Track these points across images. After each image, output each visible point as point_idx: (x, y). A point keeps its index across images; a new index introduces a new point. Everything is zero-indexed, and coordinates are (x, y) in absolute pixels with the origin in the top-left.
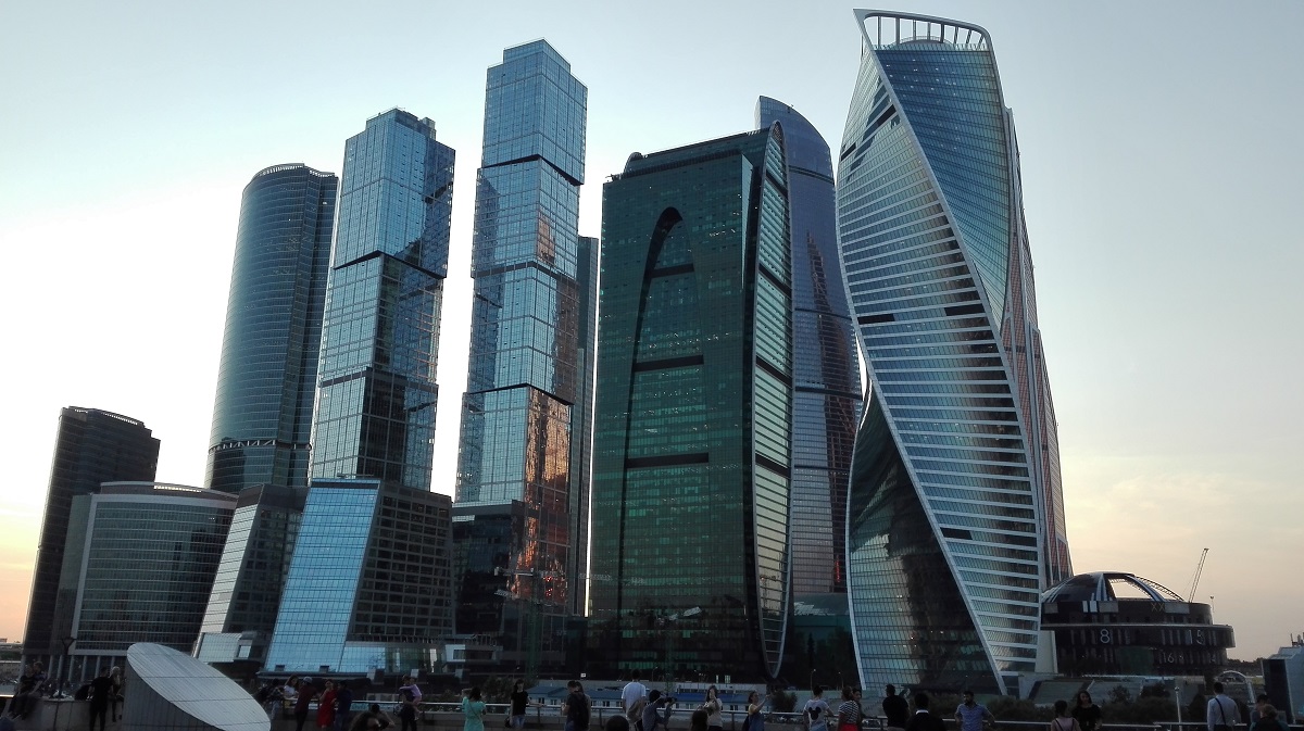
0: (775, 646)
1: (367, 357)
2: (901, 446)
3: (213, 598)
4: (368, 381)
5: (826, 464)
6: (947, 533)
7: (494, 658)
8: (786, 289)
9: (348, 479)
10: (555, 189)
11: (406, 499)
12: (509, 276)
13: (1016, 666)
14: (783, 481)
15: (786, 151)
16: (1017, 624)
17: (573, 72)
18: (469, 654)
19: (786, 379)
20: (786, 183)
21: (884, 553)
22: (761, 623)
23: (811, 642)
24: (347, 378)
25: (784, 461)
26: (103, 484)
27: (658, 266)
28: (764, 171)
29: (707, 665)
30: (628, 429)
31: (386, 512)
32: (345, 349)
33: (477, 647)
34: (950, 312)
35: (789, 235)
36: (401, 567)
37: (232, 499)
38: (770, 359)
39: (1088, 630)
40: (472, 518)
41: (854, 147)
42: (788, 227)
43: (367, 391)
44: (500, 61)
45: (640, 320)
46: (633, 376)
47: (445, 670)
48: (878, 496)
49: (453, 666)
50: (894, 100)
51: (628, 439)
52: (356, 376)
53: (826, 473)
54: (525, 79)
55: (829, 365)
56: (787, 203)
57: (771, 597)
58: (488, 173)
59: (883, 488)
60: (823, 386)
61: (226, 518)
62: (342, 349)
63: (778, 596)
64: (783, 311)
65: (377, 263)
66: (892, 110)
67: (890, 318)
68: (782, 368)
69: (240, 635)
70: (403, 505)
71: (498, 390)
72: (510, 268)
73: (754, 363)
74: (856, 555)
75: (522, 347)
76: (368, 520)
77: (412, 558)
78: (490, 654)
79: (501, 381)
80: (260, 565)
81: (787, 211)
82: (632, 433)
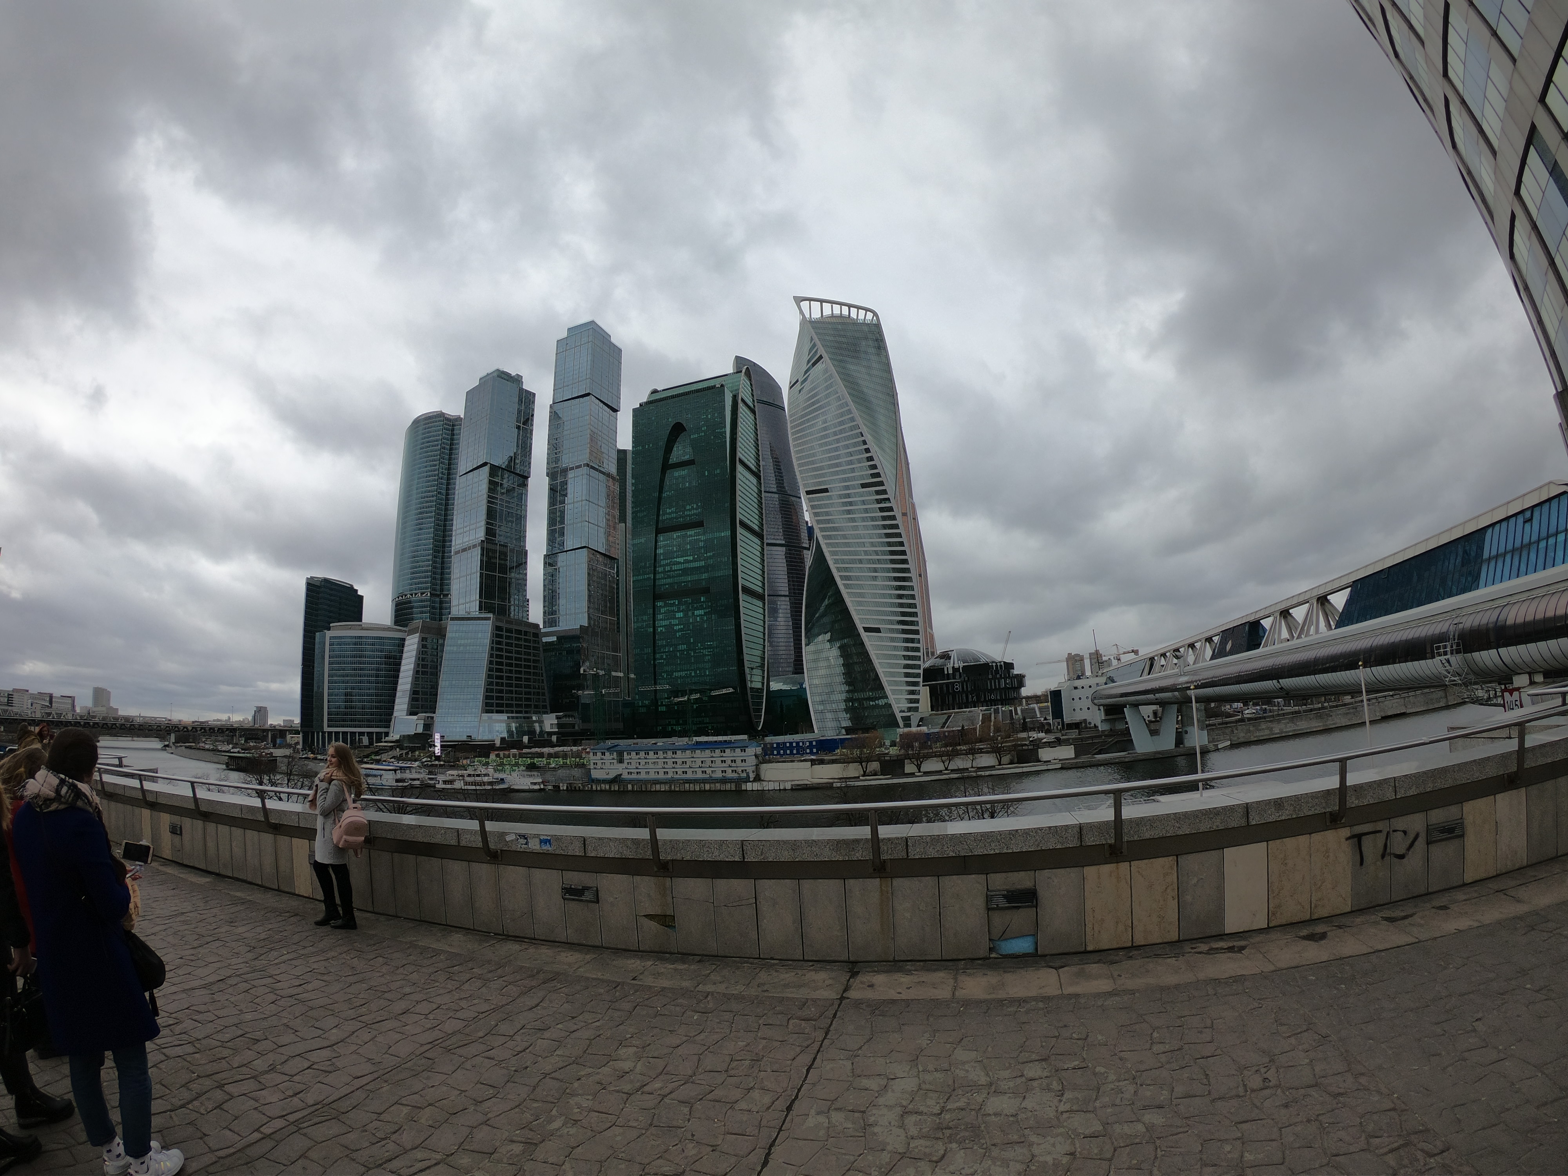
0: (760, 710)
1: (481, 535)
2: (836, 575)
3: (398, 694)
4: (482, 549)
5: (787, 593)
6: (867, 630)
7: (577, 728)
8: (757, 476)
9: (473, 615)
10: (600, 415)
11: (510, 626)
12: (571, 474)
13: (910, 709)
14: (760, 604)
15: (754, 386)
16: (909, 684)
17: (613, 340)
18: (559, 725)
19: (760, 536)
20: (754, 406)
21: (828, 645)
22: (750, 697)
23: (781, 705)
24: (470, 548)
25: (760, 590)
26: (331, 625)
27: (671, 462)
28: (740, 398)
29: (715, 725)
30: (655, 574)
31: (498, 636)
32: (468, 528)
33: (565, 720)
34: (864, 486)
35: (758, 440)
36: (511, 671)
37: (406, 632)
38: (748, 522)
39: (947, 684)
40: (554, 639)
41: (797, 381)
42: (757, 434)
43: (482, 555)
44: (565, 335)
45: (660, 498)
46: (656, 536)
47: (546, 735)
48: (822, 608)
49: (550, 734)
50: (822, 351)
51: (655, 579)
52: (474, 546)
53: (788, 599)
54: (580, 345)
55: (787, 528)
56: (755, 419)
57: (755, 681)
58: (556, 406)
59: (826, 602)
60: (784, 542)
61: (401, 643)
62: (465, 529)
63: (760, 679)
64: (756, 490)
65: (486, 469)
66: (821, 357)
67: (826, 490)
68: (756, 528)
69: (415, 717)
70: (509, 631)
71: (566, 551)
72: (572, 469)
73: (738, 525)
74: (811, 648)
75: (581, 522)
76: (487, 641)
77: (517, 666)
78: (573, 726)
79: (569, 545)
80: (424, 673)
81: (756, 424)
82: (657, 577)
